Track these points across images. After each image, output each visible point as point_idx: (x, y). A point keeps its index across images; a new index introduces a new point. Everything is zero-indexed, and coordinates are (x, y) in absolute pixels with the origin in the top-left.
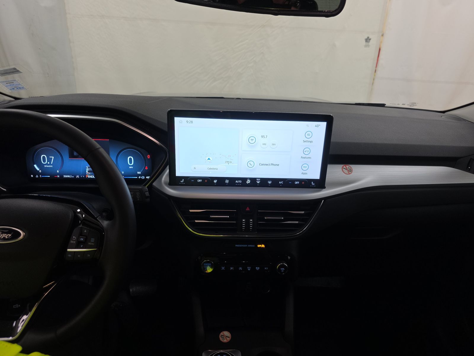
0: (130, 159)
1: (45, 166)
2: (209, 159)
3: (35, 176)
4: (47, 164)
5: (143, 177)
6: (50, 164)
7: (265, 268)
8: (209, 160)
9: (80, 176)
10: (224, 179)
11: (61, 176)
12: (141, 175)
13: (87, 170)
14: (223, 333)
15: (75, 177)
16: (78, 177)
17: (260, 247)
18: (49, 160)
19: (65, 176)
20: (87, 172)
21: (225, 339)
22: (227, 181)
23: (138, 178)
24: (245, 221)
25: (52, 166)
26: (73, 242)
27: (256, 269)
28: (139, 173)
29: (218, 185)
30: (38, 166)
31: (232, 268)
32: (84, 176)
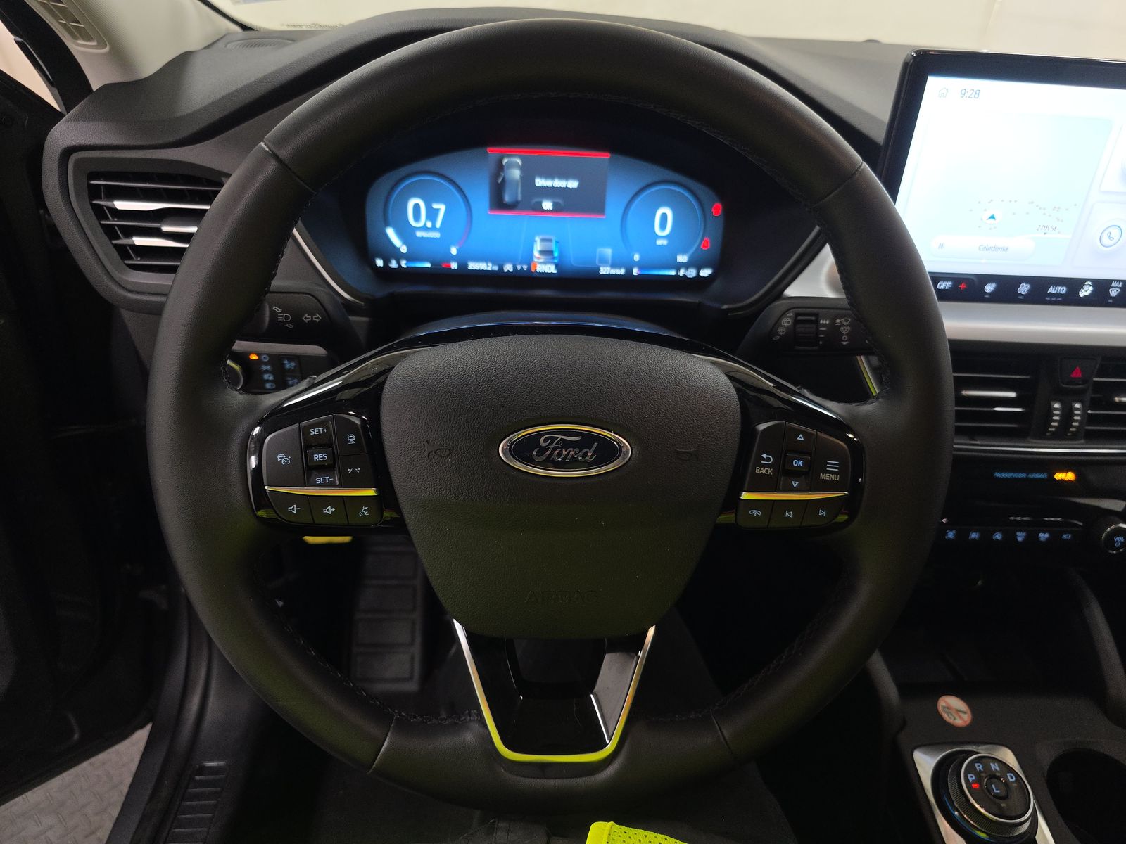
0: (664, 216)
1: (419, 234)
2: (993, 217)
3: (386, 262)
4: (424, 228)
5: (692, 273)
6: (433, 228)
7: (1065, 536)
8: (992, 220)
9: (515, 268)
10: (1019, 280)
11: (463, 266)
12: (687, 266)
13: (538, 247)
14: (945, 702)
15: (501, 268)
16: (508, 268)
17: (1062, 481)
18: (432, 215)
19: (473, 266)
20: (536, 254)
21: (957, 717)
22: (1024, 289)
23: (677, 276)
24: (1063, 409)
25: (436, 235)
26: (763, 471)
27: (1038, 538)
28: (682, 259)
29: (995, 298)
30: (400, 234)
31: (974, 535)
32: (525, 267)
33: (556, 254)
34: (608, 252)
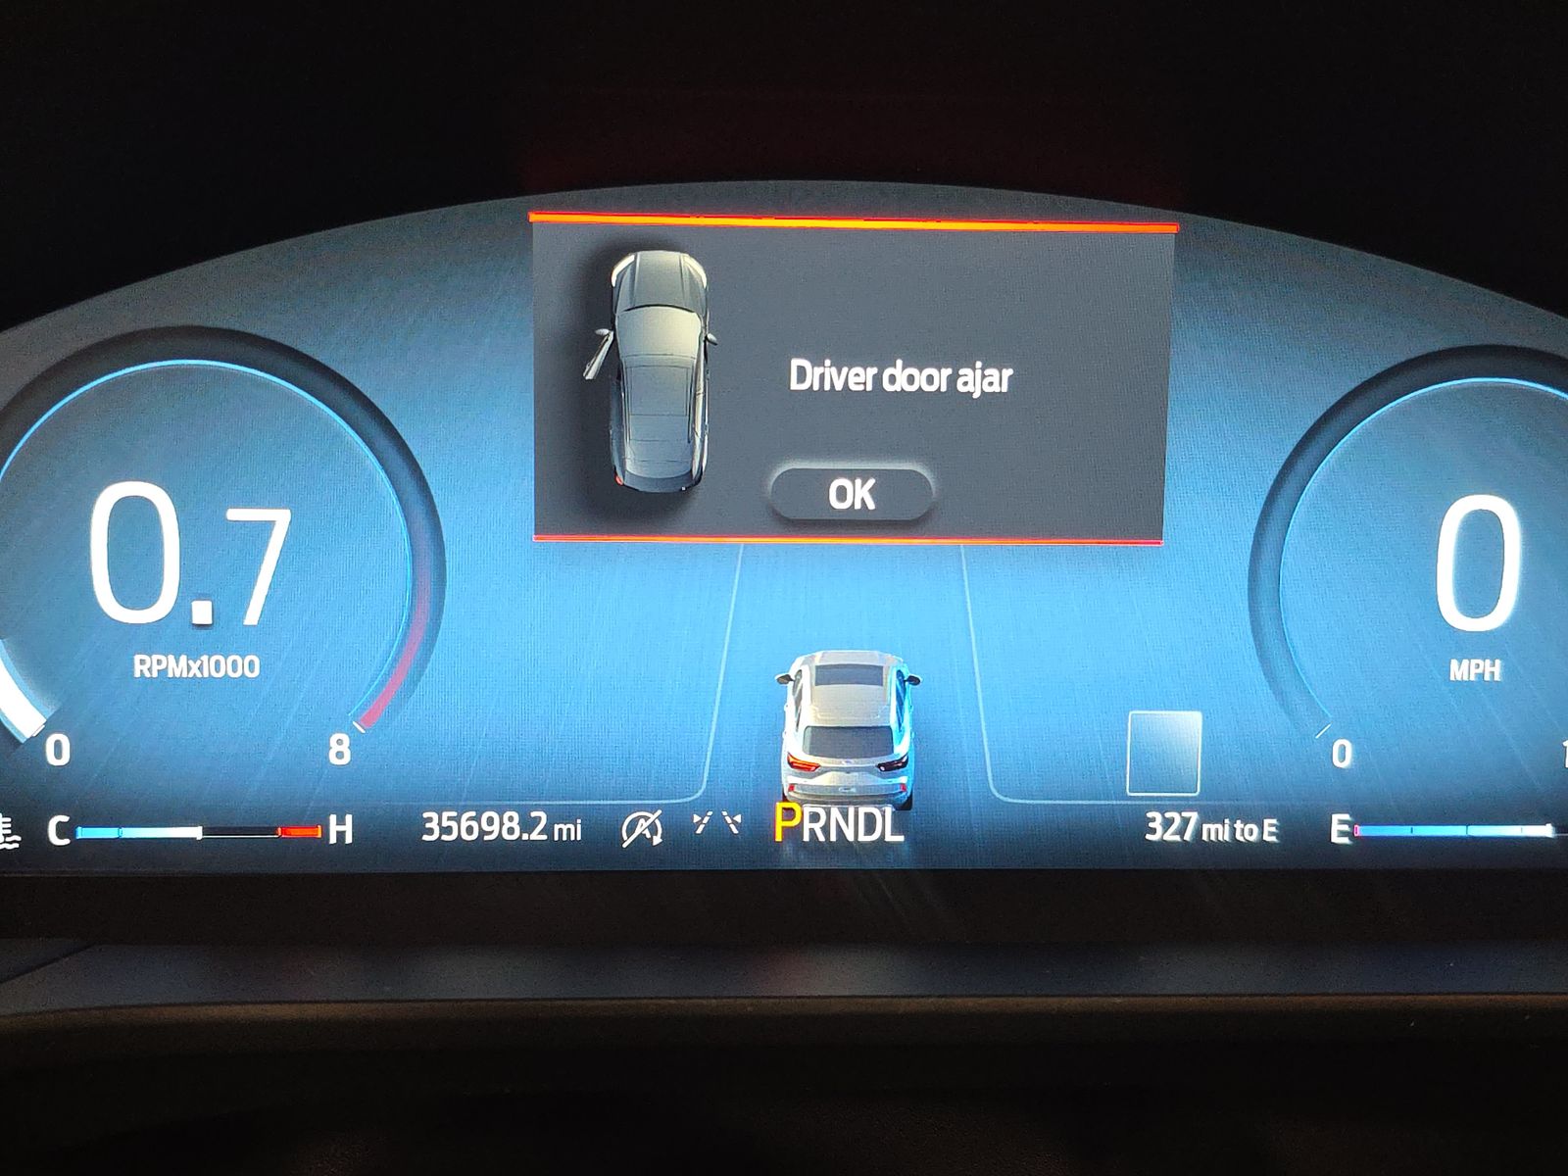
4: (176, 634)
11: (391, 827)
13: (804, 709)
15: (602, 829)
19: (447, 824)
20: (794, 744)
25: (243, 666)
32: (734, 822)
33: (902, 748)
34: (1186, 727)
